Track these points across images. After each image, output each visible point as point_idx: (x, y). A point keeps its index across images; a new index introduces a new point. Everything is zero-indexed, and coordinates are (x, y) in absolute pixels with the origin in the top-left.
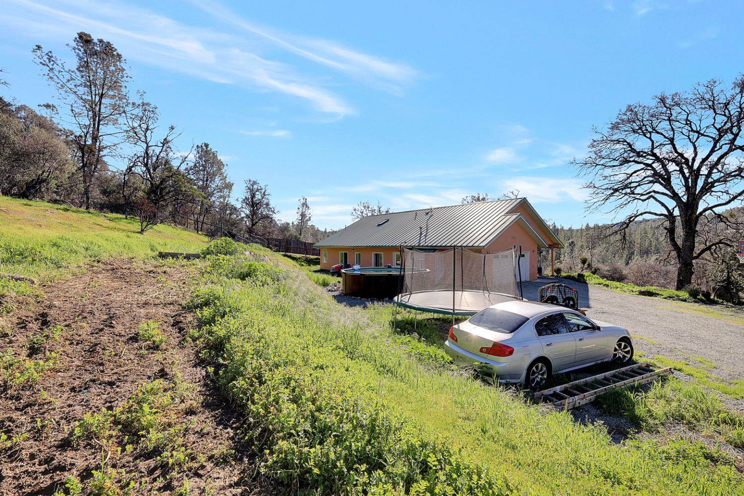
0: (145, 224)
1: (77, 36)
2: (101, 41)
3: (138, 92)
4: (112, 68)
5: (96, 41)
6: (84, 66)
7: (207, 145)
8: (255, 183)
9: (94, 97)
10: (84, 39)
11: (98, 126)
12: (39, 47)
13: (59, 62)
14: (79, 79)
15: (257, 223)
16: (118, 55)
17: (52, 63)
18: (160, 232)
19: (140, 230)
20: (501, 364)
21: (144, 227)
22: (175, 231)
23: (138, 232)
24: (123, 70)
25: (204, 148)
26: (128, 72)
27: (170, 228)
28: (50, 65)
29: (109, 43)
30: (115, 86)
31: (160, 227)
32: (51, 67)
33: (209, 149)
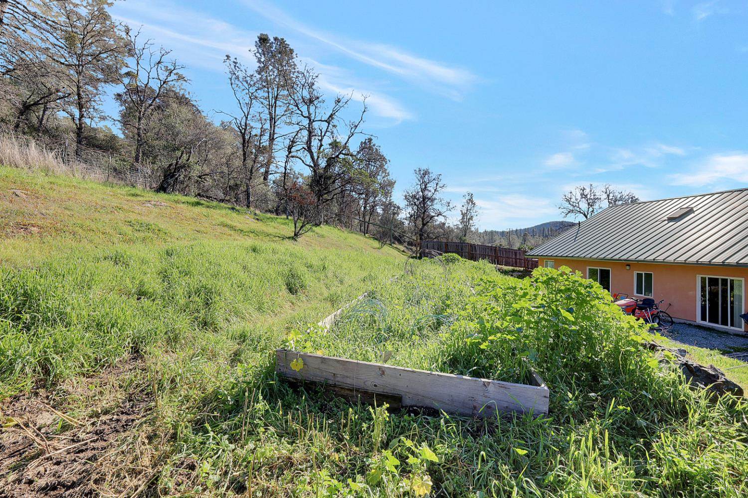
0: (299, 225)
1: (257, 40)
2: (276, 39)
5: (272, 40)
7: (370, 141)
8: (426, 173)
10: (262, 40)
11: (274, 126)
12: (228, 57)
13: (242, 68)
15: (428, 222)
16: (290, 50)
18: (322, 236)
19: (293, 234)
21: (298, 229)
22: (341, 234)
23: (289, 238)
24: (295, 66)
25: (368, 143)
27: (336, 230)
29: (283, 40)
31: (324, 229)
33: (372, 144)
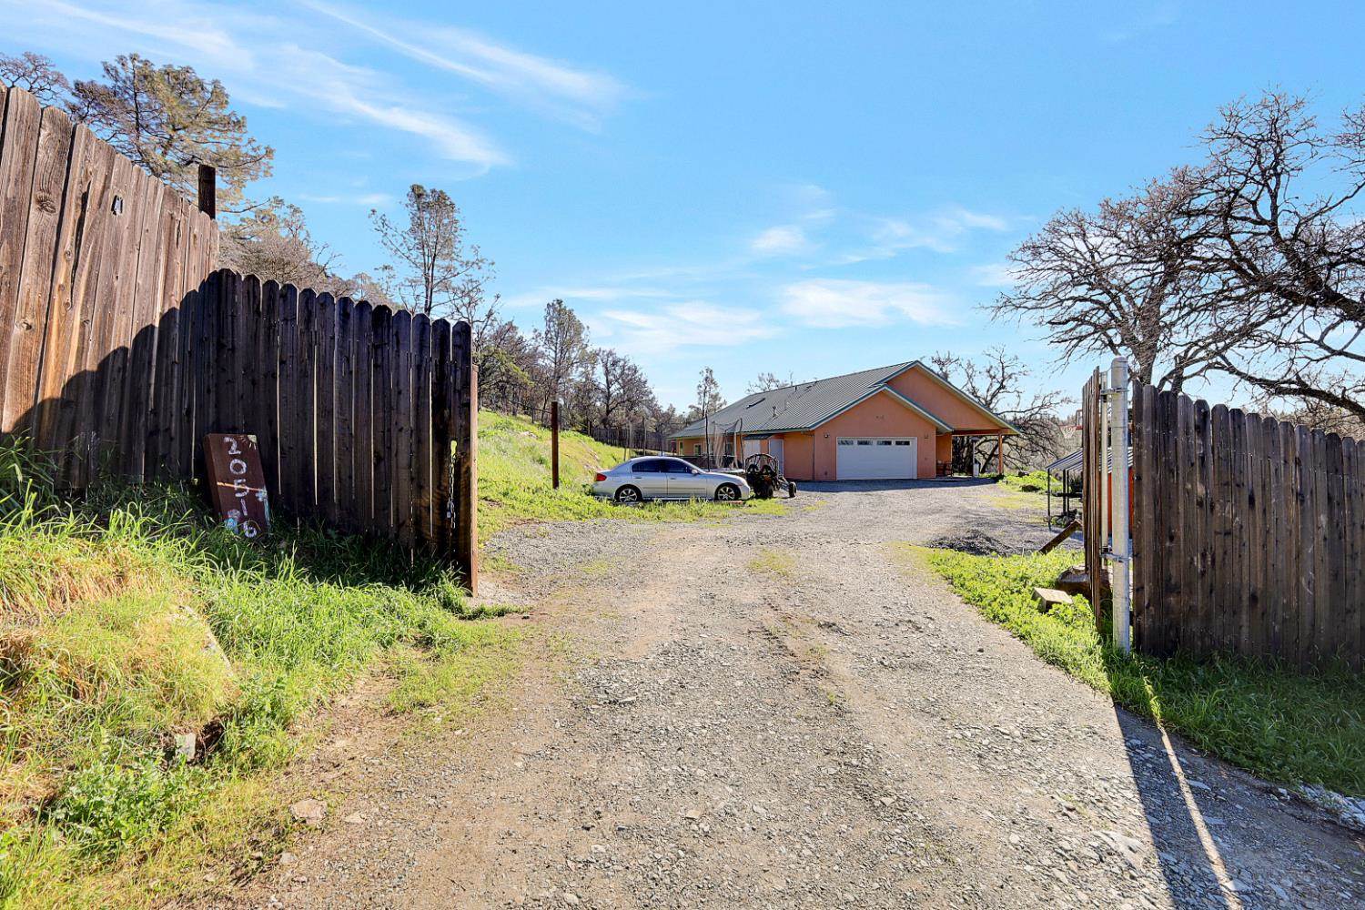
1: (410, 190)
2: (433, 191)
3: (472, 247)
4: (446, 221)
5: (429, 192)
6: (418, 225)
7: (560, 302)
9: (426, 257)
10: (417, 193)
12: (373, 212)
13: (393, 225)
14: (412, 242)
16: (452, 204)
17: (386, 227)
20: (601, 486)
24: (456, 222)
25: (557, 306)
26: (461, 224)
28: (384, 230)
29: (441, 192)
30: (448, 242)
32: (385, 231)
33: (562, 306)
